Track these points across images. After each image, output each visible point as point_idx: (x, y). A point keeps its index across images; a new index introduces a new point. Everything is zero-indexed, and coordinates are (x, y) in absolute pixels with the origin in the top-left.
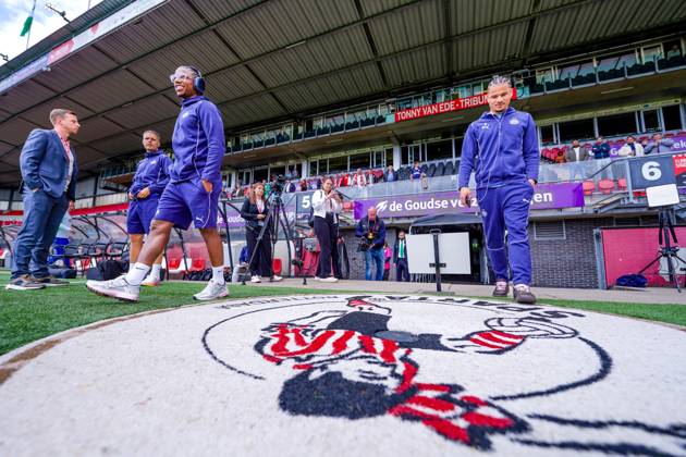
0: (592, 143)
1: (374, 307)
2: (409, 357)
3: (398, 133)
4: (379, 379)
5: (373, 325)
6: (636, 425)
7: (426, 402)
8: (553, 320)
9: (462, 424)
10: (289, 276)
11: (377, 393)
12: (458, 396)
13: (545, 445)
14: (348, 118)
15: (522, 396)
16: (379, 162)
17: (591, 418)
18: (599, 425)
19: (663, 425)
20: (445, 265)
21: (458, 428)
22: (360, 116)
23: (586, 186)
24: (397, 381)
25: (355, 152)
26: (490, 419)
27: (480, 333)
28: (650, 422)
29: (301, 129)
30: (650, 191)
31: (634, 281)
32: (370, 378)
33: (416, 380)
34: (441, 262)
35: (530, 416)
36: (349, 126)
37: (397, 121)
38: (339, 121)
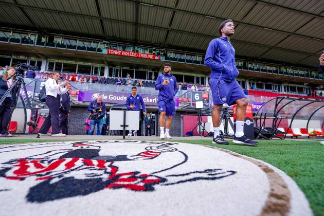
0: (182, 84)
1: (90, 146)
2: (113, 165)
3: (109, 60)
4: (98, 175)
5: (90, 154)
6: (197, 172)
7: (124, 180)
8: (170, 146)
9: (142, 184)
10: (24, 133)
11: (98, 182)
12: (138, 175)
13: (173, 184)
14: (79, 43)
15: (163, 171)
16: (96, 72)
17: (185, 173)
18: (187, 174)
19: (203, 170)
20: (127, 126)
21: (140, 186)
22: (87, 44)
23: (180, 99)
24: (109, 174)
25: (82, 63)
26: (152, 180)
27: (144, 153)
28: (200, 171)
29: (43, 40)
30: (197, 103)
31: (190, 134)
32: (93, 176)
33: (118, 173)
34: (126, 124)
35: (166, 176)
36: (79, 48)
37: (108, 54)
38: (73, 43)
